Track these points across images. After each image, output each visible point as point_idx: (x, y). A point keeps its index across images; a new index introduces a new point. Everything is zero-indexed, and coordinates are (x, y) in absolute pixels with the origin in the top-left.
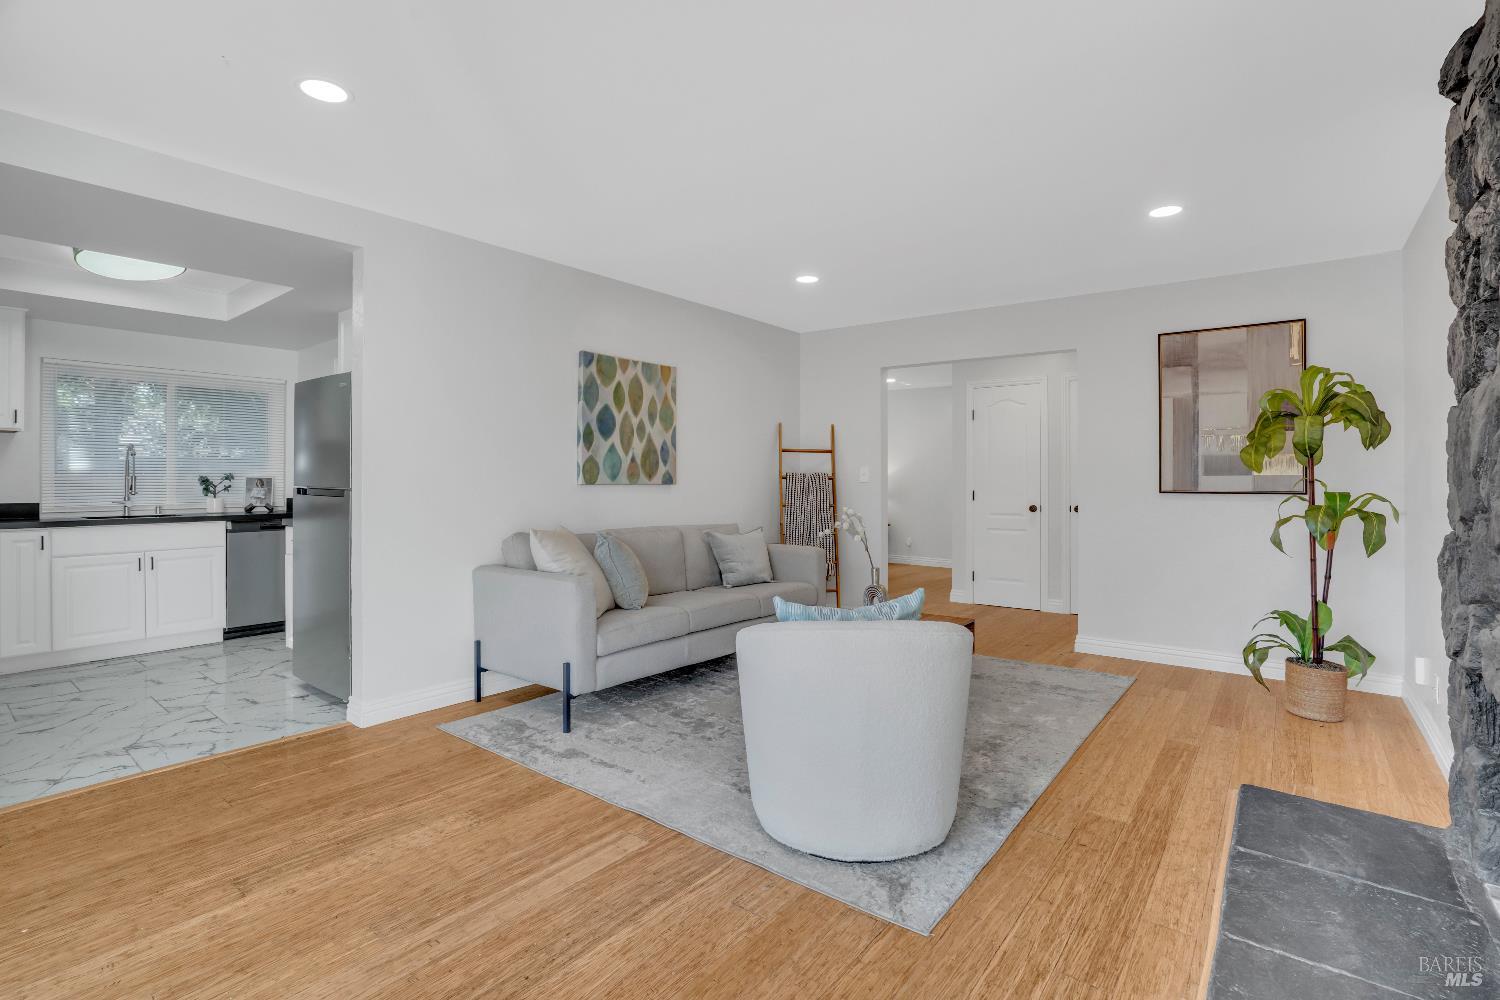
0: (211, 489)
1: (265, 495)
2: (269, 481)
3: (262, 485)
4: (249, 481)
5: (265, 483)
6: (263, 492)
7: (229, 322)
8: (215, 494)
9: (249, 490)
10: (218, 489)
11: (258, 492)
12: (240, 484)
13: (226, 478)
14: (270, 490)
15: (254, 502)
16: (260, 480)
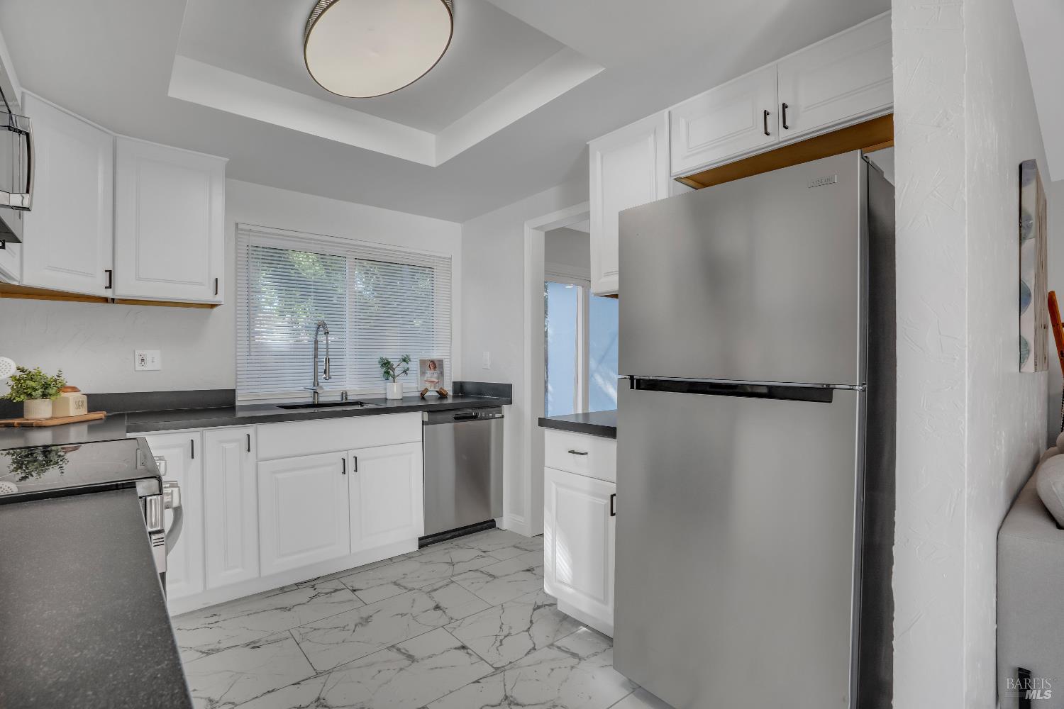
0: (391, 372)
1: (438, 378)
2: (441, 362)
3: (435, 367)
4: (423, 362)
5: (435, 365)
6: (436, 375)
7: (437, 168)
8: (394, 377)
9: (423, 373)
10: (397, 372)
11: (431, 375)
12: (414, 366)
13: (404, 360)
14: (442, 373)
15: (428, 385)
16: (432, 361)
